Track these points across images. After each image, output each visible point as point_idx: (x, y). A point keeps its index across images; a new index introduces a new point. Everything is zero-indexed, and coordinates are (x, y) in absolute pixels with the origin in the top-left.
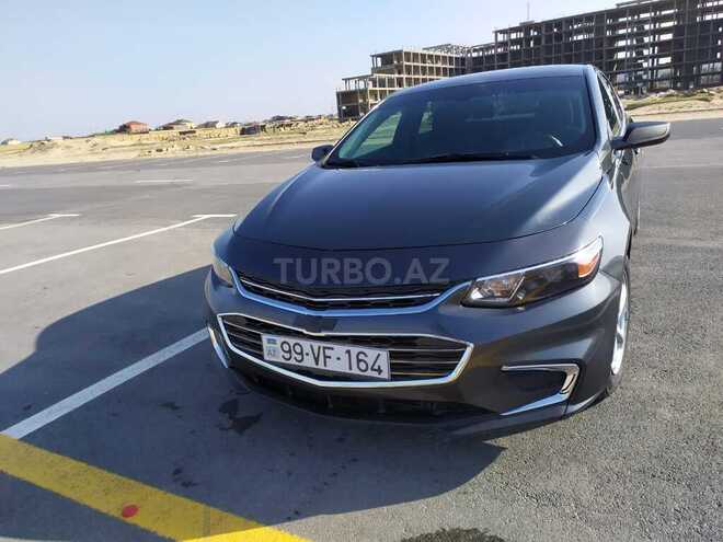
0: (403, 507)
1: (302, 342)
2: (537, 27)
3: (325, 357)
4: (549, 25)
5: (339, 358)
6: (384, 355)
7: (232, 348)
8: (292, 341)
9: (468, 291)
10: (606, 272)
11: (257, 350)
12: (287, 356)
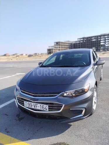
0: (51, 138)
1: (32, 103)
2: (86, 38)
3: (36, 106)
4: (88, 38)
5: (39, 107)
6: (47, 106)
7: (19, 104)
8: (30, 103)
9: (63, 94)
10: (90, 90)
11: (23, 104)
12: (29, 106)
